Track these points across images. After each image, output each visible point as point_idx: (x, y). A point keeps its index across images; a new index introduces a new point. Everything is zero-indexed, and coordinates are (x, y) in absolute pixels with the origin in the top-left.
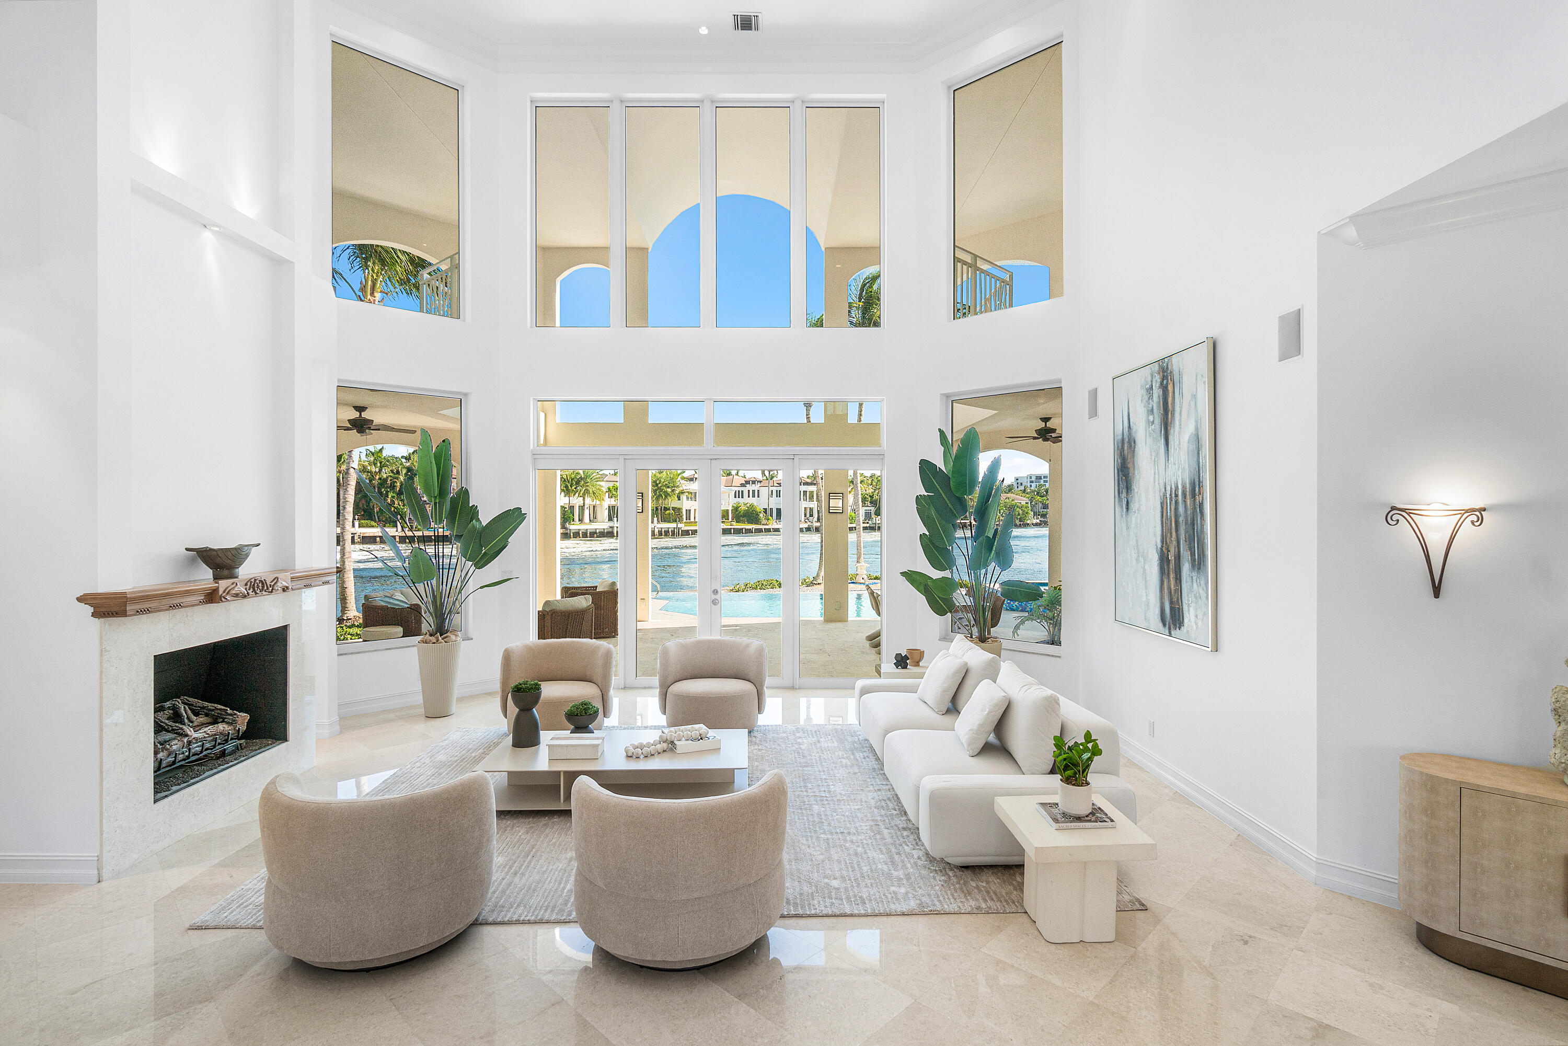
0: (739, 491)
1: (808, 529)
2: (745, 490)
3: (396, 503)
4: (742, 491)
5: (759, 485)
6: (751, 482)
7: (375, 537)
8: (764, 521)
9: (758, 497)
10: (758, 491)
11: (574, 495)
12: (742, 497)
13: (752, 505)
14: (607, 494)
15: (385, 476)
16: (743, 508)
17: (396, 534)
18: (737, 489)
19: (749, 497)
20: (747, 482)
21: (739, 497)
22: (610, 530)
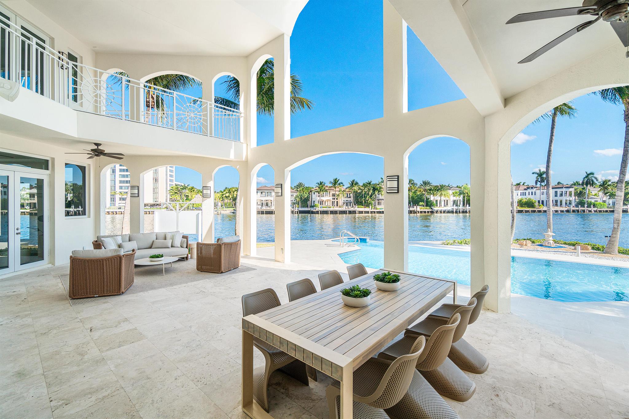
0: (523, 193)
2: (527, 192)
3: (370, 200)
4: (525, 193)
5: (536, 189)
6: (530, 188)
7: (363, 211)
8: (537, 207)
9: (535, 195)
10: (535, 192)
11: (436, 196)
12: (525, 195)
13: (530, 199)
14: (452, 195)
15: (366, 190)
16: (524, 200)
17: (369, 210)
18: (522, 191)
19: (529, 195)
20: (528, 188)
21: (523, 195)
22: (452, 210)
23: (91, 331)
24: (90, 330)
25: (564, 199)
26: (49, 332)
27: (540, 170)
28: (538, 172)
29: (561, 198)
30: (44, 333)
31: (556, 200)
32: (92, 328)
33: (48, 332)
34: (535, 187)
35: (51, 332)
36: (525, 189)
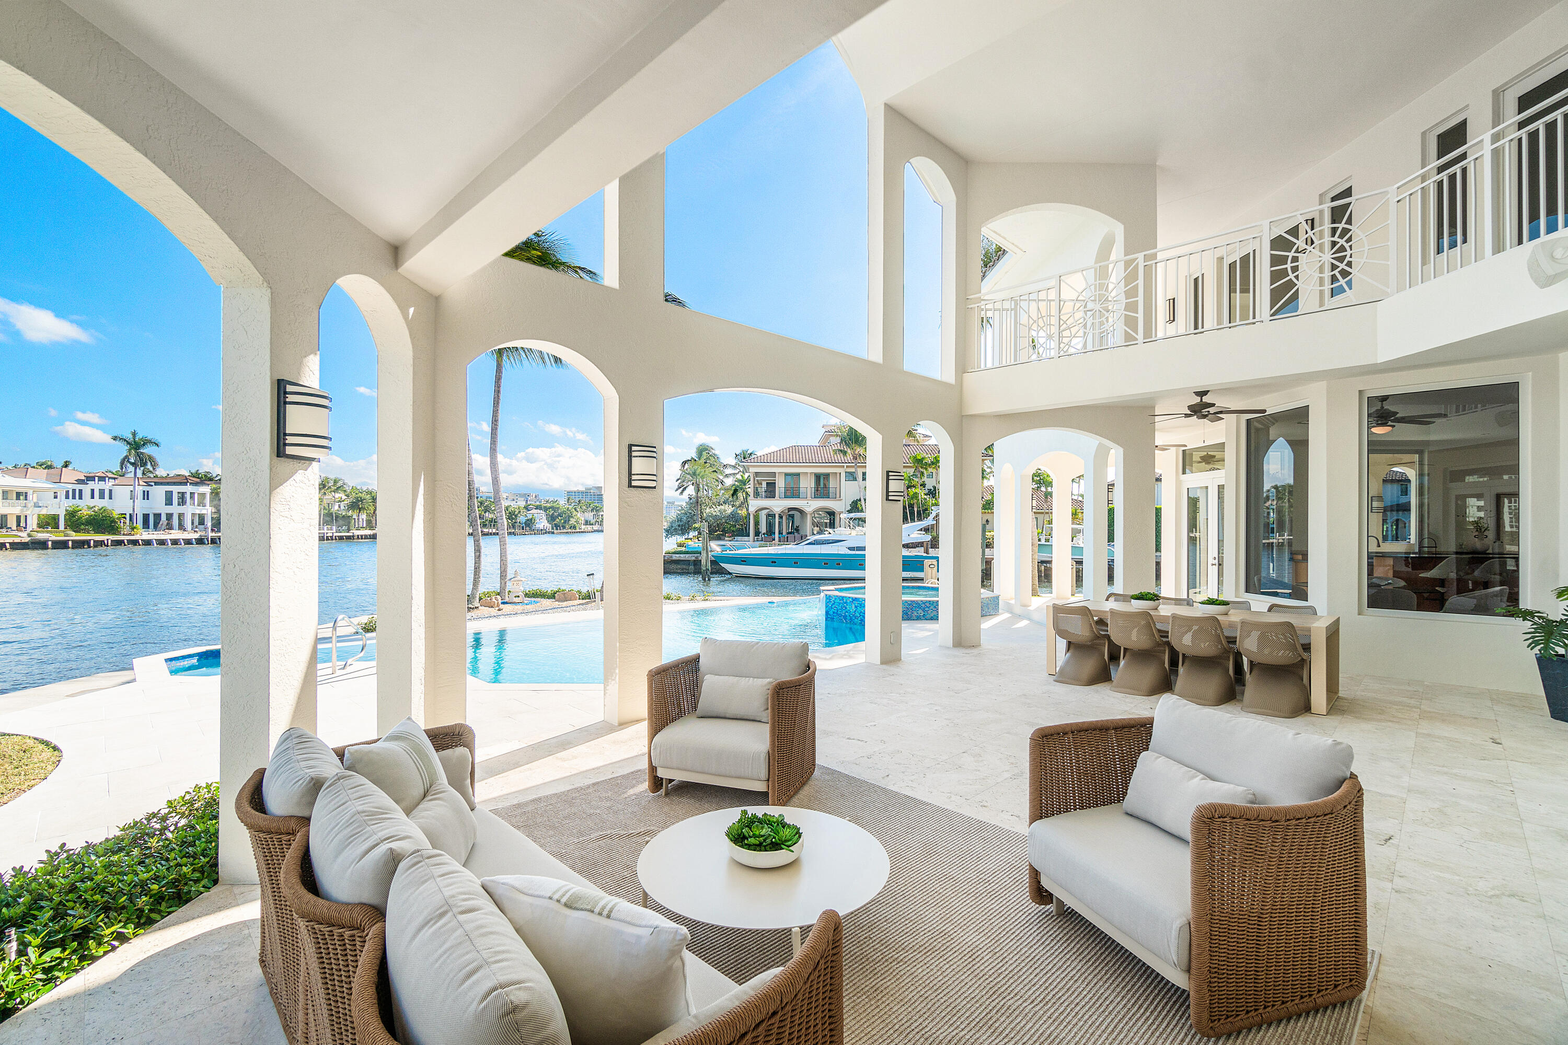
0: (74, 491)
1: (200, 541)
2: (86, 490)
5: (112, 482)
6: (97, 478)
8: (126, 530)
9: (111, 498)
10: (111, 491)
12: (82, 499)
16: (85, 513)
18: (70, 487)
19: (93, 498)
20: (89, 478)
21: (75, 499)
23: (1390, 838)
24: (1391, 841)
25: (190, 510)
26: (1498, 892)
27: (134, 434)
28: (130, 437)
29: (181, 509)
30: (1513, 896)
31: (167, 514)
32: (1383, 842)
33: (1503, 894)
34: (109, 478)
35: (1493, 889)
36: (80, 482)
